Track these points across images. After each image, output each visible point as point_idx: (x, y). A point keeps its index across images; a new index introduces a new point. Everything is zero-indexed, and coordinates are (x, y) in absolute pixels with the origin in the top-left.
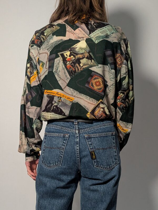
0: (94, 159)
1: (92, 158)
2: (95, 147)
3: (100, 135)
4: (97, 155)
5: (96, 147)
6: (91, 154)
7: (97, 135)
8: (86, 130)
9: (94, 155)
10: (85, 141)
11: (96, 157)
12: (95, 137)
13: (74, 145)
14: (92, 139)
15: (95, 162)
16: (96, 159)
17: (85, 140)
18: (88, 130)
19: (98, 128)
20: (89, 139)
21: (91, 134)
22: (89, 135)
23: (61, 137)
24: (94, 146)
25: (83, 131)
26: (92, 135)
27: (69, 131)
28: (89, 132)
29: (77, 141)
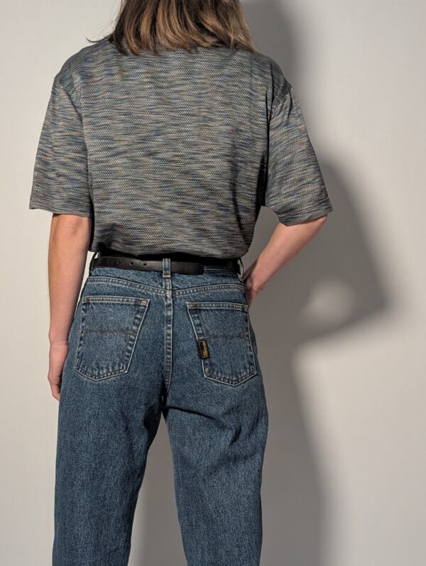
0: (205, 359)
1: (201, 356)
2: (207, 331)
3: (220, 306)
4: (211, 349)
5: (211, 332)
6: (200, 347)
7: (212, 306)
8: (190, 292)
9: (205, 349)
10: (186, 318)
11: (209, 354)
12: (208, 310)
13: (162, 325)
14: (203, 313)
15: (206, 364)
16: (209, 357)
17: (187, 313)
18: (193, 292)
19: (215, 291)
20: (196, 313)
21: (200, 301)
22: (195, 303)
23: (129, 305)
24: (206, 329)
25: (181, 293)
26: (203, 306)
27: (149, 293)
28: (197, 298)
29: (168, 316)
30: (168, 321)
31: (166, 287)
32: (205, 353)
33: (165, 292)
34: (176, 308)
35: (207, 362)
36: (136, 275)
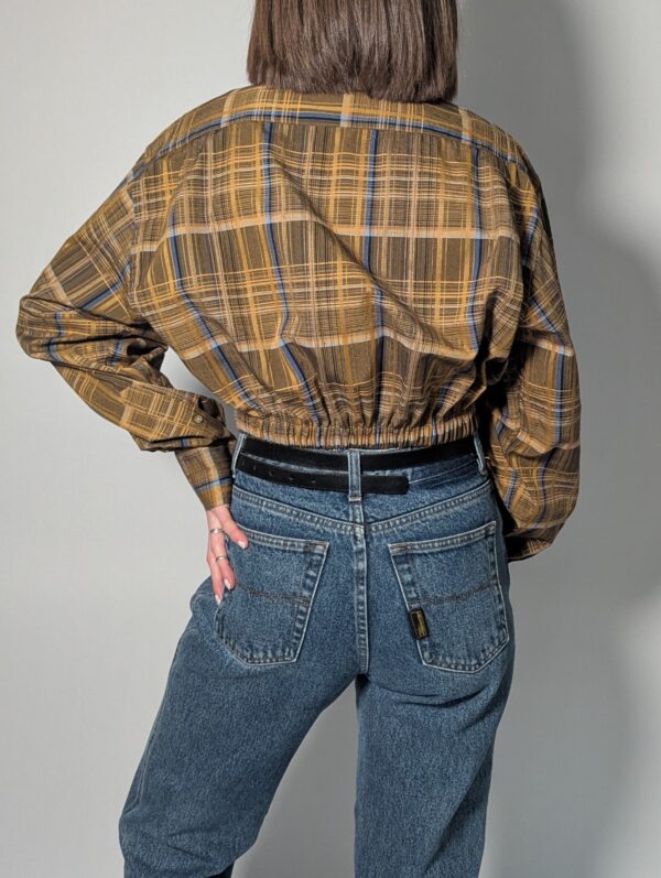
4: (431, 622)
9: (421, 623)
11: (427, 629)
13: (350, 586)
17: (391, 563)
19: (438, 515)
20: (406, 562)
26: (417, 547)
28: (406, 534)
29: (358, 570)
30: (360, 579)
34: (372, 554)
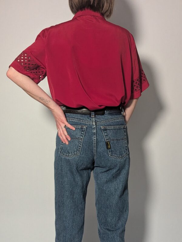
1: (107, 148)
3: (115, 128)
4: (111, 145)
5: (111, 138)
6: (107, 144)
8: (102, 123)
10: (101, 133)
11: (110, 147)
12: (110, 129)
13: (92, 136)
14: (108, 131)
15: (109, 151)
17: (102, 131)
18: (104, 122)
19: (112, 121)
20: (105, 131)
21: (107, 126)
22: (105, 127)
24: (109, 137)
25: (99, 123)
26: (108, 128)
27: (86, 123)
28: (105, 125)
29: (94, 132)
30: (94, 134)
31: (93, 121)
32: (109, 146)
33: (92, 123)
34: (97, 129)
35: (110, 150)
36: (81, 116)
